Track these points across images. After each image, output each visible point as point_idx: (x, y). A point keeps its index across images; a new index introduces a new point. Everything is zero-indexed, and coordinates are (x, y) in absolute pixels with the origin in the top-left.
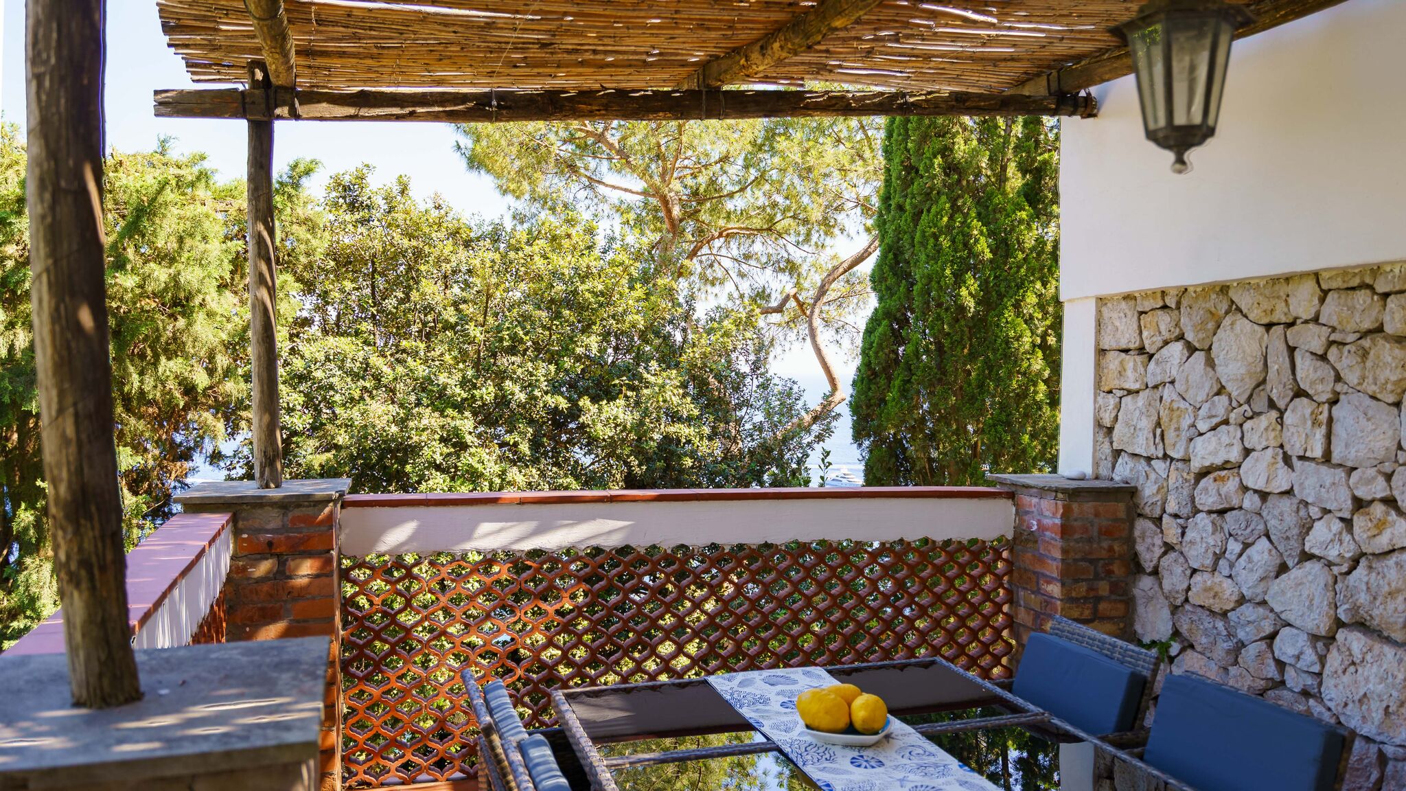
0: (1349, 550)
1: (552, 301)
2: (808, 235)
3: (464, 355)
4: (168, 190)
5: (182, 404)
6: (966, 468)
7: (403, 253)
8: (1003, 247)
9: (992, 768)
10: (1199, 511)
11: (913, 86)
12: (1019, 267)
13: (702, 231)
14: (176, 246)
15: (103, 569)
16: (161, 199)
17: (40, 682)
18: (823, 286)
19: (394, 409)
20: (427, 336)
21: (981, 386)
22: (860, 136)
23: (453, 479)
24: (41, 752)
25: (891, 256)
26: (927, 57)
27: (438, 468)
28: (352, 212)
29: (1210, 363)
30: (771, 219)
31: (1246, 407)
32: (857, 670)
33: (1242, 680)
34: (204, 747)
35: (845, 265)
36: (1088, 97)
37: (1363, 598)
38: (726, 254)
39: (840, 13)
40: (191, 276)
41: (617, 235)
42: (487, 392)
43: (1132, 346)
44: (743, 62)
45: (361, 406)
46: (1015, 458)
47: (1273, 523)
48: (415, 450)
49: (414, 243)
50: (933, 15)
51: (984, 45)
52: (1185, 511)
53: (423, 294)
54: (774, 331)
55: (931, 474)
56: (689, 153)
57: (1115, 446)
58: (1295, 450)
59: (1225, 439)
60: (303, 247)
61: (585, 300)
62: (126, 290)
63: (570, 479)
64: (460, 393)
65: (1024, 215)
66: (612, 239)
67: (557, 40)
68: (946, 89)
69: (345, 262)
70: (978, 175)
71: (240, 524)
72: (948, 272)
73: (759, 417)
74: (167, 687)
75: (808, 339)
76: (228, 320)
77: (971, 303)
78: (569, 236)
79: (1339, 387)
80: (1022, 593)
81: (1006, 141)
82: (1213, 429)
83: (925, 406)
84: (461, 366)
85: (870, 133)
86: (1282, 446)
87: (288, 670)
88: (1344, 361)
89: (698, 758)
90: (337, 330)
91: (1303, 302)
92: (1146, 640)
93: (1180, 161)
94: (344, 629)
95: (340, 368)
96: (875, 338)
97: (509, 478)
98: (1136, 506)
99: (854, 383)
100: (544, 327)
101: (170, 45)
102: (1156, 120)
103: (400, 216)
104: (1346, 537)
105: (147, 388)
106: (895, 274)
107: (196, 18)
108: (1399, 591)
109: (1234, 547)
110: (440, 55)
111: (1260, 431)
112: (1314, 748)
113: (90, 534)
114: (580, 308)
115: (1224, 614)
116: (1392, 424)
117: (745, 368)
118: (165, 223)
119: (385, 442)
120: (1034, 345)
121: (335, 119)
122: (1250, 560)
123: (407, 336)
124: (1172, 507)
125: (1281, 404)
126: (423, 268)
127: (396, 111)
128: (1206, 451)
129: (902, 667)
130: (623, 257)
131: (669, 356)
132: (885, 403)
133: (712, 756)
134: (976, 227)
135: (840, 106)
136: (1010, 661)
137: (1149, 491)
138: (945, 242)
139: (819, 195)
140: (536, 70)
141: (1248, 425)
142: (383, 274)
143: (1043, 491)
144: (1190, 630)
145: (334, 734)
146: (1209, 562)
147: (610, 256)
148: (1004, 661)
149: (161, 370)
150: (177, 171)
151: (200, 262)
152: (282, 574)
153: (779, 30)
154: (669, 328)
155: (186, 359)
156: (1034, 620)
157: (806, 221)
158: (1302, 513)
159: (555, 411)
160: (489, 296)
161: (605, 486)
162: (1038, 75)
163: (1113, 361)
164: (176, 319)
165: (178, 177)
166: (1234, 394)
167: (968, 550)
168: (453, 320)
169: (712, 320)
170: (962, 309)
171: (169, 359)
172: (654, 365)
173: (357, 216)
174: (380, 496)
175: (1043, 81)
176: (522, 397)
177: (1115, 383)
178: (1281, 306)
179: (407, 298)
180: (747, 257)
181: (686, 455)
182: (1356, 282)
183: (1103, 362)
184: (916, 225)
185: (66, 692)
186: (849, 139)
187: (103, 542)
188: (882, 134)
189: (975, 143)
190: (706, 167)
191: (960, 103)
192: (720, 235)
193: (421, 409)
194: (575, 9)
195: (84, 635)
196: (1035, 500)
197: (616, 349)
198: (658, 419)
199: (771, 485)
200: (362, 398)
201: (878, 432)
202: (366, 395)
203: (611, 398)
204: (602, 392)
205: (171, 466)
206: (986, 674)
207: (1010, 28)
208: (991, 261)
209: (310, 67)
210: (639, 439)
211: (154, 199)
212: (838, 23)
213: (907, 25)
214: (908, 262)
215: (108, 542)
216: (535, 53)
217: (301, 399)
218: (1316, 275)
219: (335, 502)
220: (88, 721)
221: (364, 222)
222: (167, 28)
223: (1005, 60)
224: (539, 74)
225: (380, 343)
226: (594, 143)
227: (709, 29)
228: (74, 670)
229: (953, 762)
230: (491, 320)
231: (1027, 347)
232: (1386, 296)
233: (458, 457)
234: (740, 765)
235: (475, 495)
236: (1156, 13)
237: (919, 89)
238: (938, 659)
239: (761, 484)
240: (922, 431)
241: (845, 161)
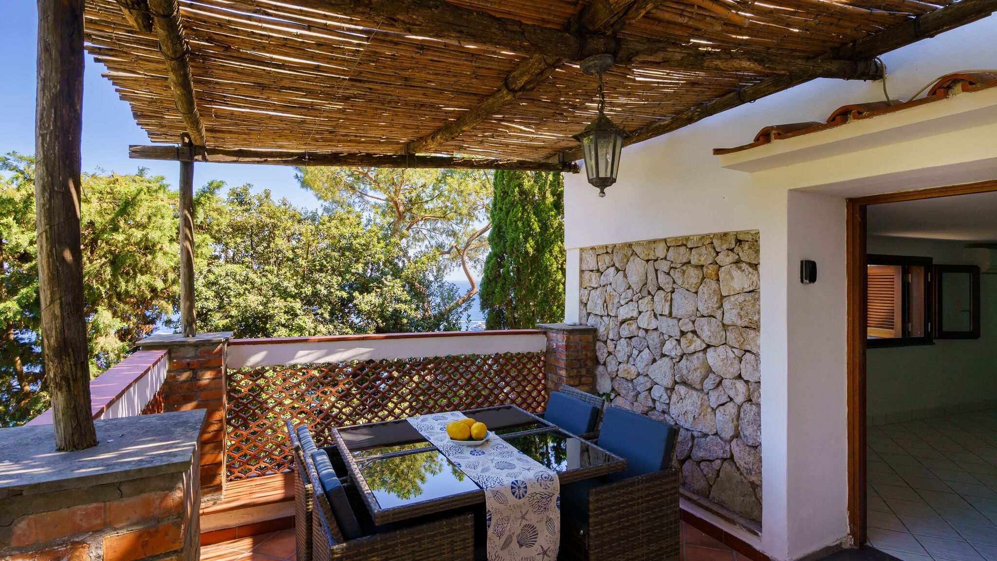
0: (679, 352)
1: (341, 248)
2: (462, 220)
3: (297, 273)
4: (143, 193)
5: (149, 297)
6: (530, 321)
7: (267, 225)
8: (544, 227)
9: (541, 451)
10: (622, 338)
11: (503, 157)
12: (551, 235)
13: (413, 217)
14: (147, 220)
15: (75, 380)
16: (138, 198)
17: (41, 439)
18: (468, 242)
19: (261, 298)
20: (279, 264)
21: (536, 285)
22: (484, 178)
23: (291, 330)
24: (32, 476)
25: (497, 229)
26: (507, 145)
27: (283, 326)
28: (241, 206)
29: (625, 276)
30: (445, 213)
31: (639, 294)
32: (478, 412)
33: (638, 408)
34: (127, 468)
35: (478, 234)
36: (575, 165)
37: (685, 372)
38: (424, 228)
39: (465, 124)
40: (154, 235)
41: (372, 218)
42: (308, 290)
43: (594, 269)
44: (424, 143)
45: (244, 297)
46: (551, 317)
47: (650, 342)
48: (272, 317)
49: (272, 221)
50: (507, 127)
51: (531, 141)
52: (616, 338)
53: (277, 245)
54: (446, 262)
55: (515, 324)
56: (408, 183)
57: (588, 311)
58: (658, 312)
59: (631, 308)
60: (215, 222)
61: (356, 248)
62: (119, 241)
63: (349, 330)
64: (294, 291)
65: (553, 213)
66: (370, 220)
67: (336, 130)
68: (515, 159)
69: (238, 229)
70: (534, 196)
71: (173, 355)
72: (521, 237)
73: (438, 300)
74: (113, 438)
75: (462, 266)
76: (175, 256)
77: (531, 251)
78: (348, 218)
79: (674, 286)
80: (550, 375)
81: (546, 182)
82: (627, 303)
83: (512, 295)
84: (295, 278)
85: (489, 176)
86: (653, 310)
87: (181, 427)
88: (676, 275)
89: (410, 454)
90: (233, 261)
91: (660, 251)
92: (601, 393)
93: (602, 192)
94: (228, 404)
95: (233, 279)
96: (490, 265)
97: (318, 329)
98: (597, 336)
99: (481, 285)
100: (336, 260)
101: (138, 124)
102: (593, 175)
103: (265, 208)
104: (678, 347)
105: (129, 289)
106: (499, 238)
107: (152, 112)
108: (698, 368)
109: (635, 352)
110: (280, 134)
111: (644, 304)
112: (664, 435)
113: (68, 364)
114: (355, 251)
115: (632, 380)
116: (694, 301)
117: (431, 278)
118: (141, 210)
119: (256, 314)
120: (558, 268)
121: (226, 162)
122: (642, 357)
123: (269, 264)
124: (611, 336)
125: (653, 293)
126: (277, 232)
127: (258, 159)
128: (625, 312)
129: (498, 409)
130: (375, 229)
131: (397, 273)
132: (494, 293)
133: (417, 453)
134: (533, 218)
135: (468, 164)
136: (545, 404)
137: (602, 330)
138: (520, 224)
139: (466, 203)
140: (328, 143)
141: (640, 302)
142: (256, 235)
143: (558, 331)
144: (618, 388)
145: (222, 454)
146: (626, 359)
147: (369, 227)
148: (542, 404)
149: (137, 280)
150: (148, 185)
151: (159, 228)
152: (195, 378)
153: (440, 130)
154: (396, 261)
155: (152, 275)
156: (555, 386)
157: (460, 214)
158: (661, 338)
159: (342, 299)
160: (309, 246)
161: (366, 332)
162: (555, 155)
163: (587, 275)
164: (146, 256)
165: (148, 188)
166: (635, 289)
167: (526, 357)
168: (291, 257)
169: (416, 257)
170: (527, 253)
171: (142, 275)
172: (389, 277)
173: (244, 207)
174: (253, 339)
175: (557, 158)
176: (325, 292)
177: (587, 285)
178: (652, 253)
179: (269, 246)
180: (434, 229)
181: (404, 318)
182: (680, 243)
183: (583, 276)
184: (507, 217)
185: (53, 444)
186: (479, 179)
187: (76, 367)
188: (493, 177)
189: (532, 182)
190: (415, 189)
191: (523, 165)
192: (422, 219)
193: (275, 298)
194: (344, 117)
195: (63, 415)
196: (555, 335)
197: (372, 270)
198: (391, 302)
199: (444, 330)
200: (244, 293)
201: (492, 306)
202: (246, 292)
203: (369, 292)
204: (365, 289)
205: (143, 327)
206: (534, 410)
207: (541, 135)
208: (539, 232)
209: (214, 137)
210: (382, 311)
211: (135, 198)
212: (465, 129)
213: (496, 131)
214: (504, 232)
215: (79, 366)
216: (327, 135)
217: (213, 294)
218: (665, 240)
219: (224, 343)
220: (64, 458)
221: (246, 210)
222: (136, 116)
223: (540, 148)
224: (329, 145)
225: (255, 267)
226: (363, 177)
227: (408, 128)
228: (58, 432)
229: (515, 450)
230: (310, 257)
231: (555, 269)
232: (691, 249)
233: (293, 320)
234: (431, 457)
235: (302, 338)
236: (591, 130)
237: (504, 159)
238: (514, 406)
239: (439, 330)
240: (511, 305)
241: (478, 188)
